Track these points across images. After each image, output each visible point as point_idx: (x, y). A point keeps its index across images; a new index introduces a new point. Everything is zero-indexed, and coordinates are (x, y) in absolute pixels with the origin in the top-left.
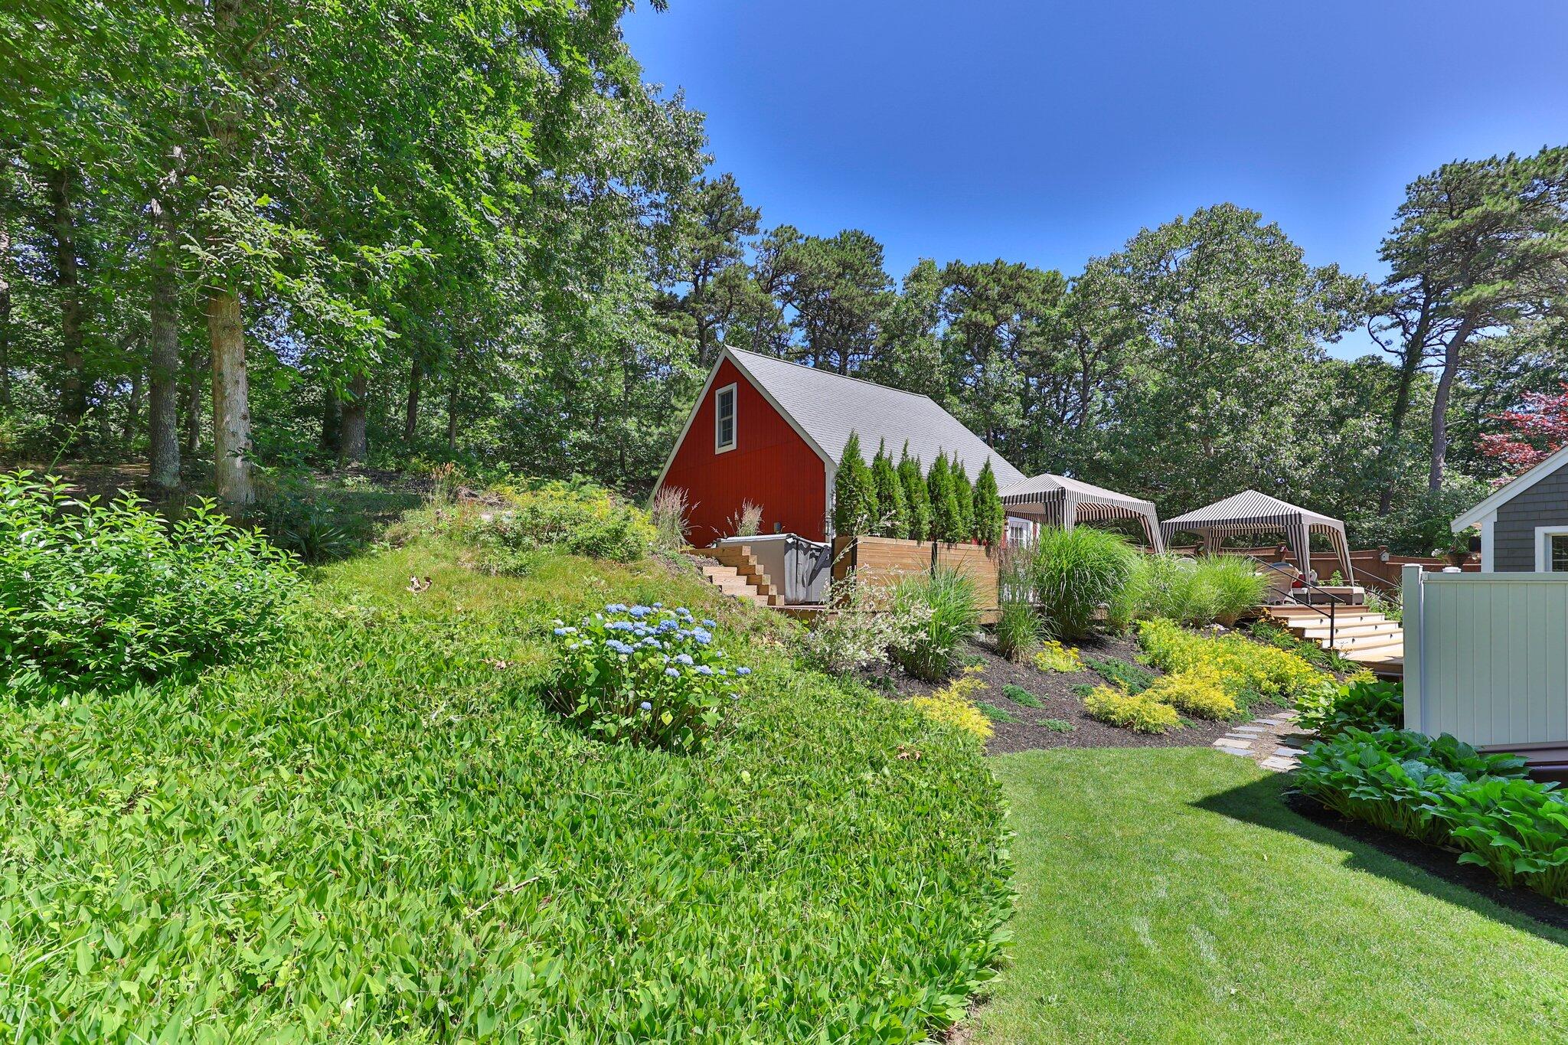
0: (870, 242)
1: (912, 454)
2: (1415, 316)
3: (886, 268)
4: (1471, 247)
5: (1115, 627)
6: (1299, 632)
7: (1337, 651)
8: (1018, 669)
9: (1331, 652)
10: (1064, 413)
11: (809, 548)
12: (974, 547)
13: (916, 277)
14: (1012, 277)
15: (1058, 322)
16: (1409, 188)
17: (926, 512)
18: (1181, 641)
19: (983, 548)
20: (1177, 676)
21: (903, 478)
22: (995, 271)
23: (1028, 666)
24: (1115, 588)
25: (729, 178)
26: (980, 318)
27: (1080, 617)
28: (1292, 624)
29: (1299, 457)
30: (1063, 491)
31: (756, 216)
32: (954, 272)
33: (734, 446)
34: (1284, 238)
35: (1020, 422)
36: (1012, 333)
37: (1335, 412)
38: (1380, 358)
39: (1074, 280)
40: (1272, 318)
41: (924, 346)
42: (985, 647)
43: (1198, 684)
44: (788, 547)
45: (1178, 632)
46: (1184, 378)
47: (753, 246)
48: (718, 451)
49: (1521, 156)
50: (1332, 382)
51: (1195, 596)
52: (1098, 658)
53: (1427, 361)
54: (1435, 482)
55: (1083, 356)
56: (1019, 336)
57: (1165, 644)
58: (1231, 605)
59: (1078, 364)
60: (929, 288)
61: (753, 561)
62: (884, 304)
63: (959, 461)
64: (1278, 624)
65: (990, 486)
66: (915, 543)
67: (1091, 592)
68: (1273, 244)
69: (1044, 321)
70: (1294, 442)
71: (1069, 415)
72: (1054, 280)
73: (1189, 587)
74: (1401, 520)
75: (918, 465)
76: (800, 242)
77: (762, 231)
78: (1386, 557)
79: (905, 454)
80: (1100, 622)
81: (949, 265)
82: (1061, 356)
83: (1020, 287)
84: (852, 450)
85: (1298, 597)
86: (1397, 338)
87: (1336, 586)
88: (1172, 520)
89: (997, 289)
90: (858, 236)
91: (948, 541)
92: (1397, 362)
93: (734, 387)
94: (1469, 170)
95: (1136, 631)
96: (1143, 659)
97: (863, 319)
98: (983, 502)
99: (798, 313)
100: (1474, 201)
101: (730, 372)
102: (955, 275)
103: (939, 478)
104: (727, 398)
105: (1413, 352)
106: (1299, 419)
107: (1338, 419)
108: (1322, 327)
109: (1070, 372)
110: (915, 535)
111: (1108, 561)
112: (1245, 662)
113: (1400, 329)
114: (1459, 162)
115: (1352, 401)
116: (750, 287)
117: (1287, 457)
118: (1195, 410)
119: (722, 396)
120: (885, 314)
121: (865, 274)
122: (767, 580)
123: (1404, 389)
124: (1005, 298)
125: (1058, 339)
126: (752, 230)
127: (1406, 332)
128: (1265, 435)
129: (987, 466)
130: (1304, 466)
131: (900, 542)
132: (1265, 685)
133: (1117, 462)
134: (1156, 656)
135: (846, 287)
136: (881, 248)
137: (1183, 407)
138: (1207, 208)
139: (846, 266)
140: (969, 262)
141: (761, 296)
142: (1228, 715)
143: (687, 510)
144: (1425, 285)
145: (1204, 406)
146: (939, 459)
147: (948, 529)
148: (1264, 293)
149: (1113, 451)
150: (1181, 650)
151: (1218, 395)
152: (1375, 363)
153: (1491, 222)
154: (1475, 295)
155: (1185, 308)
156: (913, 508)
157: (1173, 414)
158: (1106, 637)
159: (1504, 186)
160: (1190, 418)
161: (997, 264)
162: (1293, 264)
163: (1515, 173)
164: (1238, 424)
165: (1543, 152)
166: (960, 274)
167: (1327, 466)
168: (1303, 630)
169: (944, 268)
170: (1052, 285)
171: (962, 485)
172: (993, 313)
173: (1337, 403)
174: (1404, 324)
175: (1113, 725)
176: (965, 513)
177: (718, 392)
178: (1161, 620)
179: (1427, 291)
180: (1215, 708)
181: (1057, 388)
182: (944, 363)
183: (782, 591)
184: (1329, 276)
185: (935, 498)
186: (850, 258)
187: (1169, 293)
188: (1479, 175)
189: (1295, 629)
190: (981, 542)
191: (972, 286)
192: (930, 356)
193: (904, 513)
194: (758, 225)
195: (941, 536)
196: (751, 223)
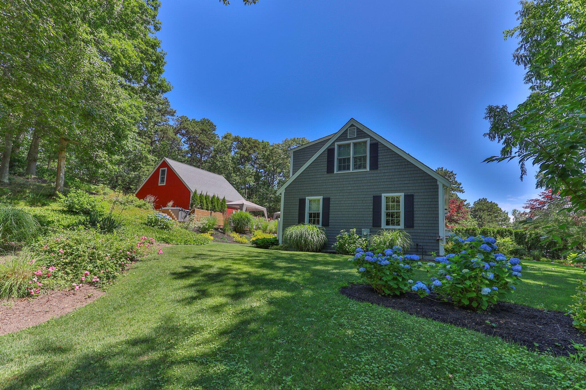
0: (212, 124)
1: (208, 194)
3: (216, 132)
5: (250, 232)
8: (226, 236)
11: (185, 211)
13: (225, 137)
14: (253, 143)
17: (210, 206)
21: (206, 198)
22: (249, 141)
23: (228, 235)
25: (167, 99)
26: (243, 152)
27: (240, 228)
30: (243, 204)
31: (175, 112)
33: (165, 184)
36: (254, 157)
41: (226, 158)
42: (221, 232)
44: (180, 210)
47: (173, 120)
48: (159, 185)
55: (273, 167)
57: (257, 234)
60: (229, 141)
61: (171, 213)
62: (215, 143)
75: (209, 196)
76: (189, 122)
77: (176, 116)
79: (206, 194)
80: (247, 231)
81: (235, 136)
82: (268, 166)
83: (255, 146)
84: (195, 192)
88: (276, 213)
89: (249, 146)
90: (208, 121)
93: (166, 169)
96: (252, 237)
97: (208, 147)
98: (223, 205)
101: (165, 164)
102: (236, 139)
103: (213, 199)
104: (163, 171)
110: (207, 210)
111: (246, 218)
116: (171, 134)
119: (162, 170)
121: (209, 134)
122: (175, 217)
124: (251, 148)
126: (173, 115)
131: (204, 211)
134: (254, 236)
135: (202, 138)
136: (215, 126)
139: (203, 130)
140: (241, 136)
141: (174, 136)
143: (155, 201)
146: (214, 196)
156: (207, 205)
161: (249, 138)
166: (239, 139)
170: (265, 146)
171: (218, 201)
172: (247, 152)
176: (218, 206)
177: (161, 169)
178: (259, 230)
183: (178, 219)
185: (212, 203)
186: (205, 128)
190: (222, 212)
191: (242, 142)
192: (228, 161)
193: (205, 205)
194: (175, 114)
195: (213, 210)
196: (172, 113)
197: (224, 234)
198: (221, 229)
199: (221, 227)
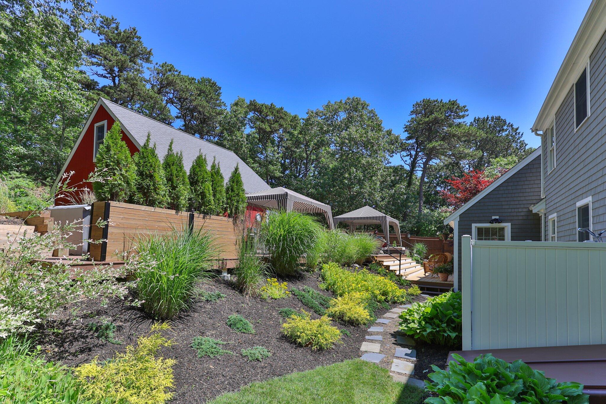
0: (214, 84)
1: (176, 150)
2: (413, 153)
3: (223, 98)
4: (430, 130)
5: (310, 268)
6: (388, 267)
7: (402, 276)
9: (400, 276)
10: (299, 175)
12: (226, 219)
13: (236, 104)
14: (278, 112)
15: (297, 137)
16: (414, 106)
18: (342, 275)
19: (231, 220)
20: (340, 299)
22: (271, 108)
23: (254, 296)
24: (309, 247)
25: (134, 30)
26: (264, 126)
27: (290, 263)
28: (385, 264)
29: (381, 197)
30: (287, 194)
31: (150, 54)
32: (252, 105)
34: (376, 115)
35: (281, 175)
36: (278, 138)
37: (392, 181)
38: (403, 166)
39: (303, 119)
40: (373, 143)
41: (238, 135)
43: (351, 304)
45: (340, 270)
46: (343, 162)
47: (148, 69)
48: (94, 160)
49: (444, 101)
50: (392, 170)
51: (347, 251)
52: (298, 287)
53: (417, 168)
54: (420, 211)
55: (306, 152)
56: (281, 139)
57: (334, 277)
58: (363, 255)
59: (304, 155)
60: (241, 111)
62: (220, 114)
63: (216, 162)
64: (380, 264)
65: (237, 182)
66: (173, 212)
67: (297, 249)
68: (373, 116)
69: (291, 134)
70: (379, 191)
71: (301, 176)
72: (295, 117)
73: (345, 247)
74: (411, 223)
75: (180, 159)
76: (176, 73)
78: (409, 236)
79: (170, 149)
80: (302, 265)
81: (251, 101)
82: (298, 151)
83: (282, 118)
85: (385, 252)
86: (409, 160)
87: (395, 247)
88: (338, 217)
90: (209, 81)
91: (204, 213)
92: (407, 168)
94: (431, 102)
95: (320, 269)
96: (323, 286)
98: (232, 190)
99: (178, 111)
100: (432, 113)
102: (254, 107)
103: (198, 170)
105: (413, 165)
106: (382, 183)
107: (393, 184)
108: (388, 151)
109: (301, 158)
110: (174, 206)
111: (306, 231)
112: (370, 284)
113: (409, 157)
114: (428, 99)
115: (398, 178)
117: (377, 196)
118: (347, 175)
120: (220, 118)
121: (211, 98)
123: (411, 178)
124: (275, 121)
125: (297, 144)
126: (148, 60)
127: (411, 157)
128: (370, 187)
129: (237, 169)
130: (383, 201)
131: (158, 210)
132: (379, 297)
133: (317, 194)
134: (330, 284)
135: (201, 101)
136: (220, 88)
137: (342, 174)
138: (351, 97)
139: (201, 91)
140: (259, 101)
142: (366, 322)
144: (417, 142)
145: (350, 174)
146: (199, 158)
147: (203, 204)
148: (370, 134)
149: (316, 189)
150: (342, 281)
151: (355, 170)
152: (402, 167)
153: (436, 121)
154: (433, 144)
155: (344, 133)
156: (173, 188)
157: (339, 177)
158: (305, 273)
159: (440, 109)
160: (345, 178)
161: (272, 105)
162: (379, 125)
163: (443, 106)
164: (360, 182)
165: (450, 101)
166: (255, 106)
167: (390, 202)
168: (389, 266)
169: (249, 103)
170: (295, 119)
171: (218, 178)
172: (270, 127)
173: (393, 178)
174: (411, 155)
175: (300, 345)
176: (218, 196)
177: (96, 125)
178: (333, 263)
179: (417, 144)
180: (359, 319)
181: (296, 164)
182: (247, 144)
184: (389, 133)
185: (194, 184)
186: (203, 88)
187: (338, 128)
188: (433, 104)
189: (387, 266)
190: (229, 216)
191: (261, 112)
192: (241, 140)
193: (163, 189)
194: (151, 58)
195: (198, 209)
196: (147, 57)
197: (241, 291)
198: (230, 271)
199: (231, 265)
